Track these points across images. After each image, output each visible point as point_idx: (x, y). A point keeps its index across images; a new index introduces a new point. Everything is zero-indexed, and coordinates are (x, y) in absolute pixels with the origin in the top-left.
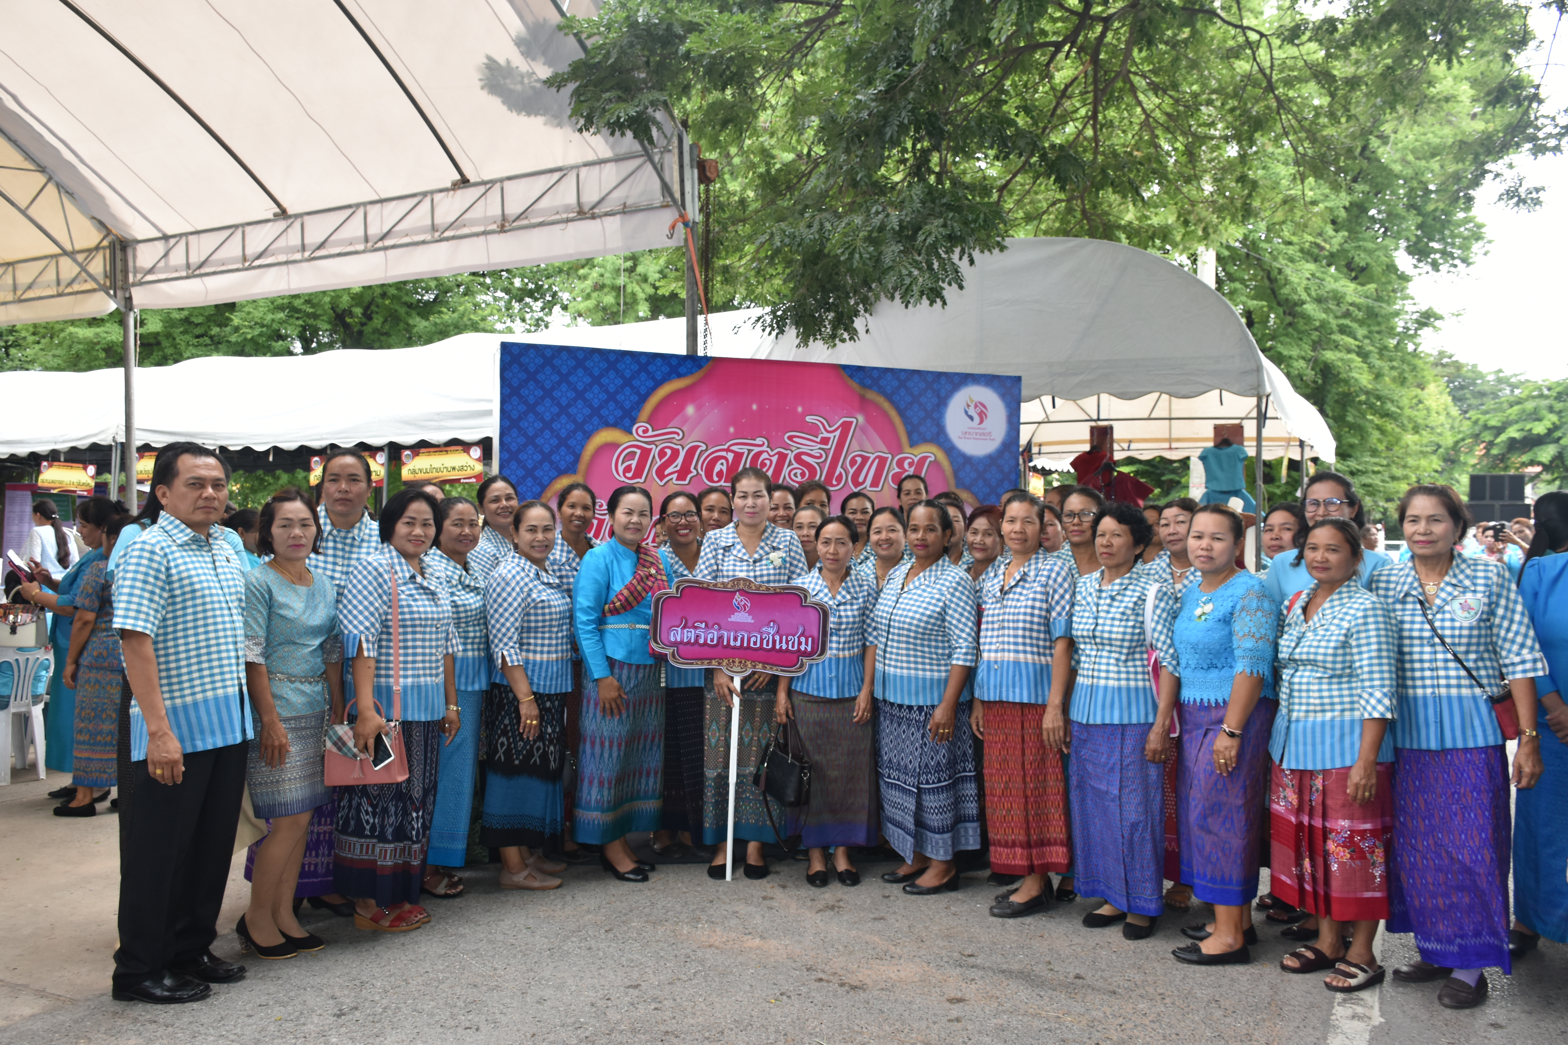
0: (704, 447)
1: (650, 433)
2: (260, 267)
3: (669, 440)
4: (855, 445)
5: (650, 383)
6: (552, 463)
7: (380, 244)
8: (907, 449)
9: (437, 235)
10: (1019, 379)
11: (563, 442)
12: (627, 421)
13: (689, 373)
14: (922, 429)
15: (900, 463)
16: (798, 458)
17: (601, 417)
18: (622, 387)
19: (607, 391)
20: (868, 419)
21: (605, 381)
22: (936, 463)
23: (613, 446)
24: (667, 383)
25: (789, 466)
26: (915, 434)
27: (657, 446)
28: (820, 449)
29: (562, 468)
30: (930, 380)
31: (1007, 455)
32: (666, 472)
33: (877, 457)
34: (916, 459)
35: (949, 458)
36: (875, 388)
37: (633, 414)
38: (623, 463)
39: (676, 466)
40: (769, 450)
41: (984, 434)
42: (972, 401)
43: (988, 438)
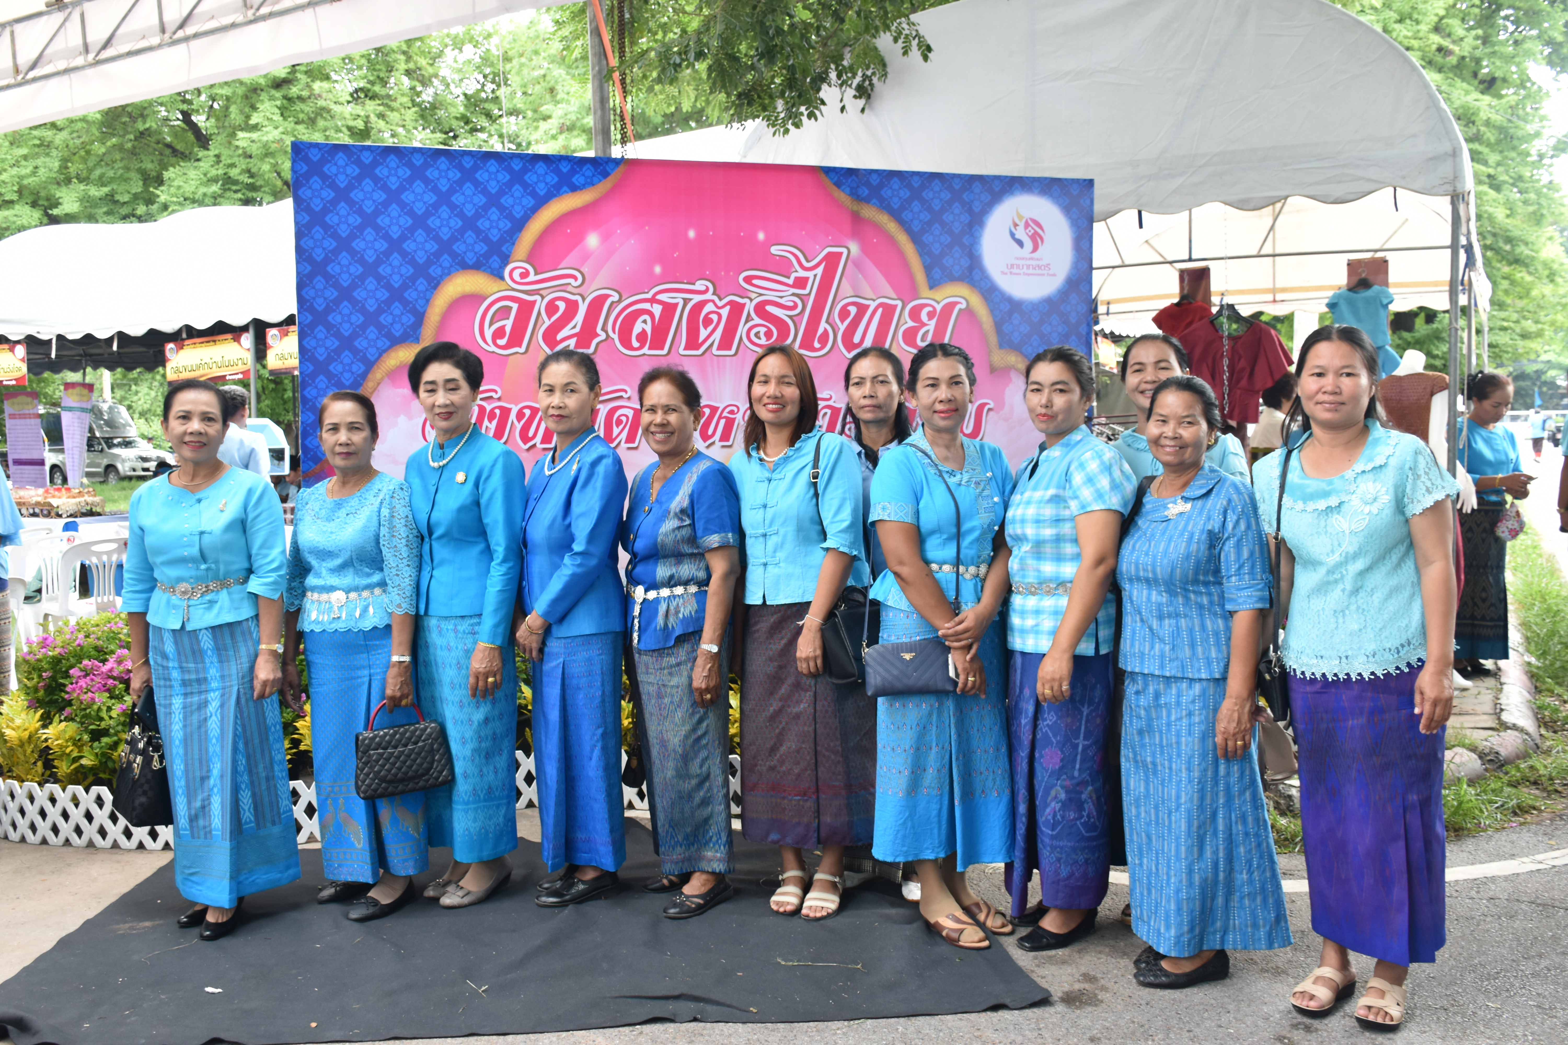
0: (615, 297)
1: (532, 277)
2: (35, 80)
3: (563, 288)
4: (846, 288)
6: (380, 327)
7: (180, 34)
8: (924, 291)
9: (250, 13)
10: (1090, 183)
11: (397, 295)
12: (495, 261)
13: (589, 183)
15: (915, 314)
16: (760, 308)
17: (454, 255)
18: (486, 208)
19: (461, 215)
20: (865, 249)
21: (458, 199)
22: (968, 312)
23: (475, 299)
24: (555, 199)
25: (747, 322)
26: (937, 269)
27: (543, 297)
28: (793, 295)
29: (397, 334)
30: (957, 187)
31: (1074, 298)
32: (560, 337)
33: (880, 305)
34: (939, 308)
35: (988, 304)
36: (874, 200)
37: (504, 249)
38: (491, 324)
39: (574, 327)
40: (715, 298)
41: (1039, 267)
42: (1020, 217)
43: (1045, 272)
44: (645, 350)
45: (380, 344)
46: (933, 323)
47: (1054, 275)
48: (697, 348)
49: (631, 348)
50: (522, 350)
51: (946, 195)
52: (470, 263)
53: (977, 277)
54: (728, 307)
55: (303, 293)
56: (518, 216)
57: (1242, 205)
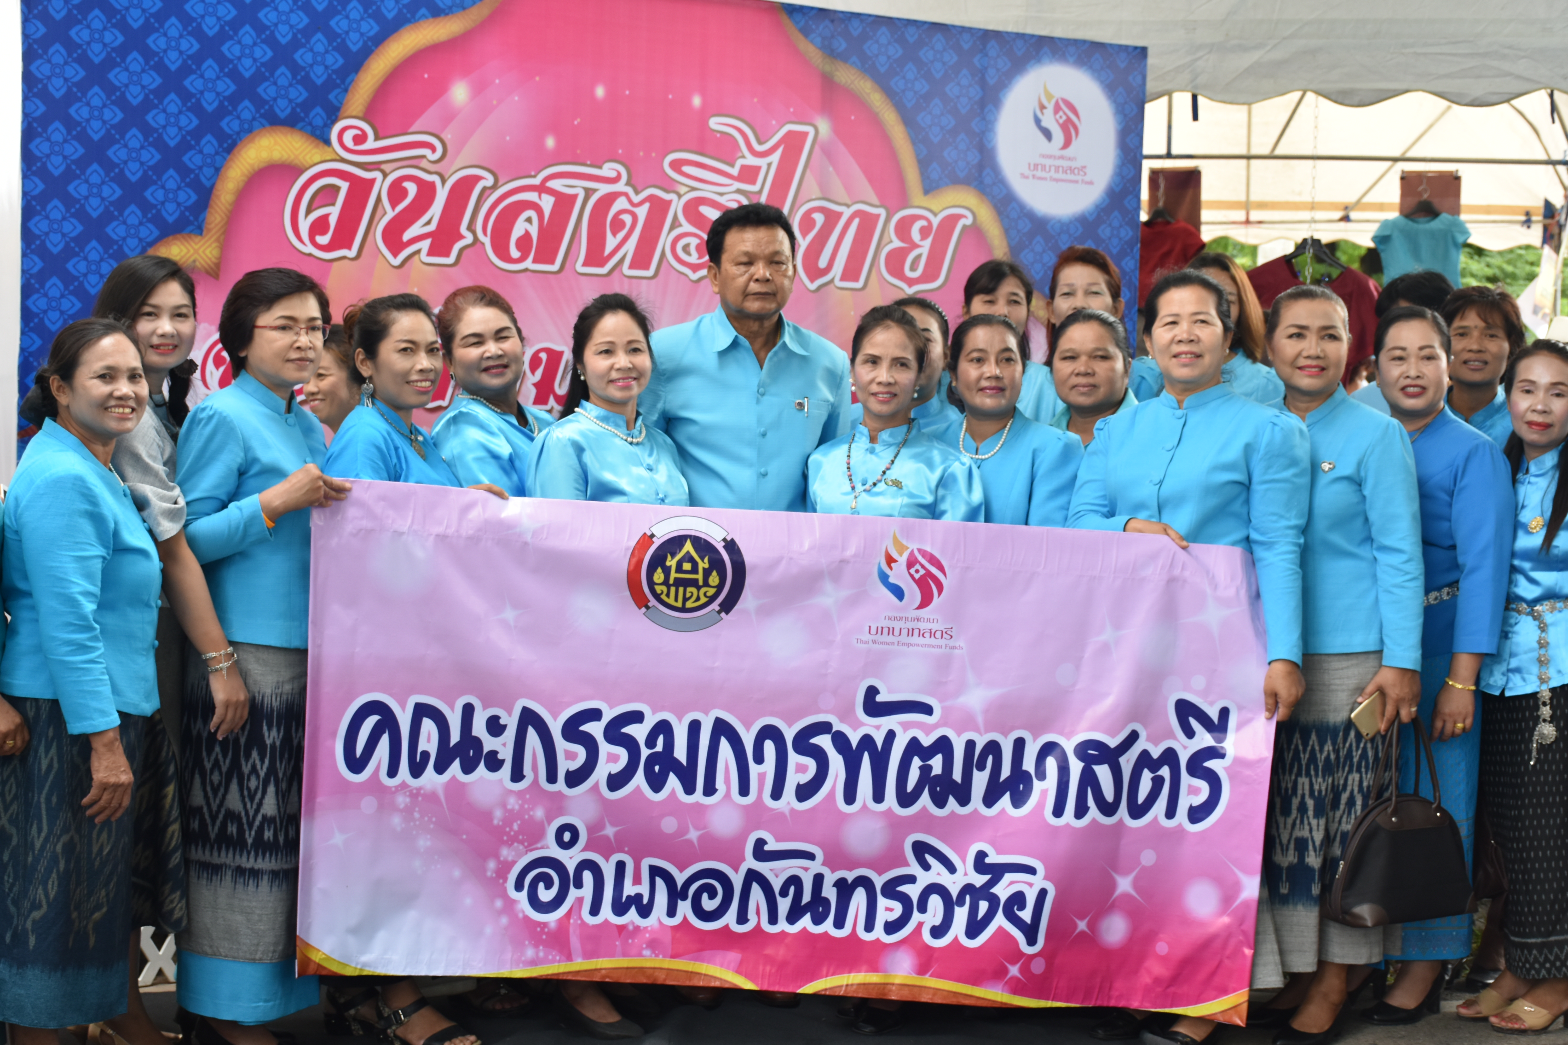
0: (488, 180)
1: (371, 143)
3: (414, 162)
4: (812, 188)
5: (370, 27)
6: (145, 206)
8: (918, 196)
10: (1142, 52)
11: (172, 158)
12: (318, 114)
14: (949, 154)
15: (903, 229)
16: (691, 209)
17: (259, 102)
18: (308, 32)
19: (272, 42)
20: (837, 130)
21: (268, 16)
22: (976, 227)
23: (290, 171)
24: (408, 27)
25: (672, 228)
26: (935, 165)
27: (385, 175)
28: (739, 191)
29: (171, 219)
30: (966, 47)
31: (1116, 218)
32: (407, 236)
33: (857, 214)
34: (935, 221)
35: (1002, 221)
36: (854, 58)
37: (331, 97)
38: (309, 211)
39: (428, 223)
40: (629, 190)
41: (1072, 170)
42: (1049, 96)
43: (1079, 178)
44: (528, 264)
45: (144, 232)
46: (927, 243)
47: (1091, 183)
48: (602, 263)
49: (508, 259)
50: (352, 253)
51: (951, 58)
52: (282, 115)
53: (988, 180)
54: (646, 206)
55: (32, 146)
56: (354, 48)
57: (1343, 98)
